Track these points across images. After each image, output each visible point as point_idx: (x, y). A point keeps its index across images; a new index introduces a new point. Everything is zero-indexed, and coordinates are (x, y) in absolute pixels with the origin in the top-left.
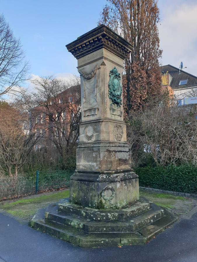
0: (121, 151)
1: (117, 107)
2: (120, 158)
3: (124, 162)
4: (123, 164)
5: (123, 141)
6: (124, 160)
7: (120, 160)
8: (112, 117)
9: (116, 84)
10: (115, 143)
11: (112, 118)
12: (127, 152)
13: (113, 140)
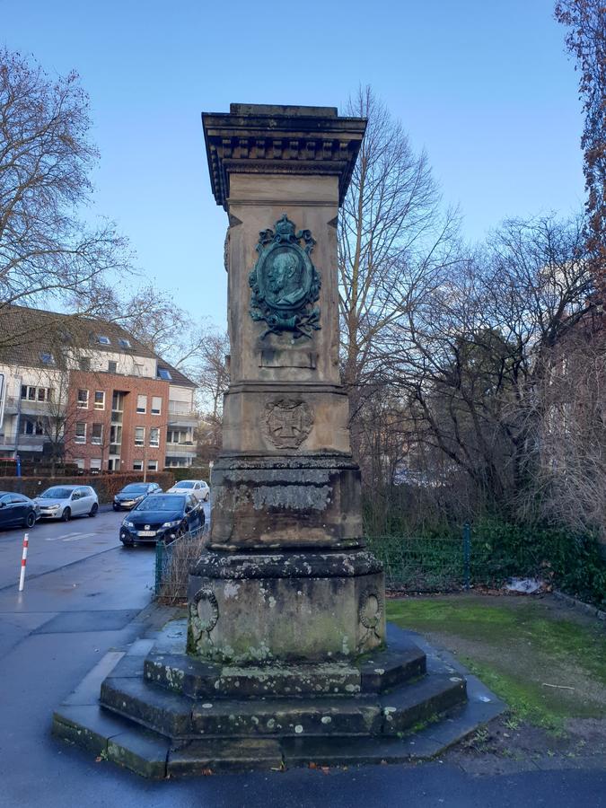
0: (285, 484)
1: (293, 342)
2: (276, 505)
3: (299, 518)
4: (295, 524)
5: (312, 449)
6: (297, 511)
7: (274, 510)
8: (263, 374)
9: (281, 271)
10: (266, 458)
11: (266, 379)
12: (320, 485)
13: (259, 448)
